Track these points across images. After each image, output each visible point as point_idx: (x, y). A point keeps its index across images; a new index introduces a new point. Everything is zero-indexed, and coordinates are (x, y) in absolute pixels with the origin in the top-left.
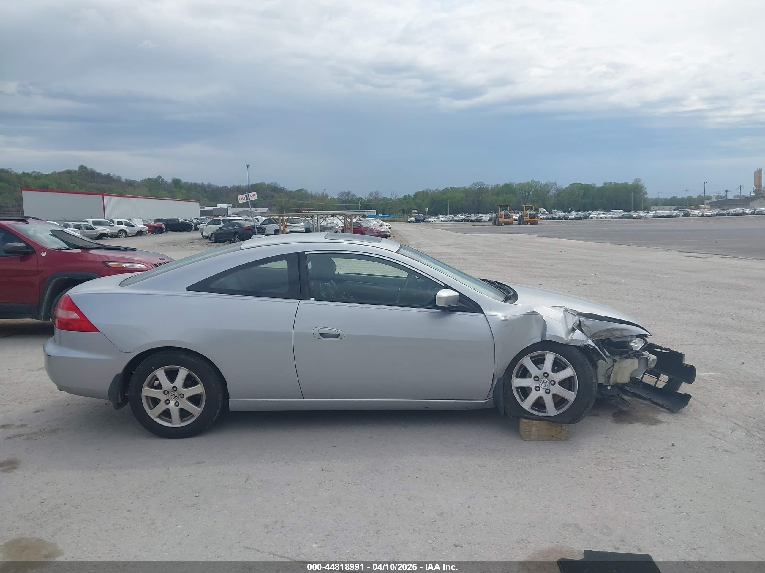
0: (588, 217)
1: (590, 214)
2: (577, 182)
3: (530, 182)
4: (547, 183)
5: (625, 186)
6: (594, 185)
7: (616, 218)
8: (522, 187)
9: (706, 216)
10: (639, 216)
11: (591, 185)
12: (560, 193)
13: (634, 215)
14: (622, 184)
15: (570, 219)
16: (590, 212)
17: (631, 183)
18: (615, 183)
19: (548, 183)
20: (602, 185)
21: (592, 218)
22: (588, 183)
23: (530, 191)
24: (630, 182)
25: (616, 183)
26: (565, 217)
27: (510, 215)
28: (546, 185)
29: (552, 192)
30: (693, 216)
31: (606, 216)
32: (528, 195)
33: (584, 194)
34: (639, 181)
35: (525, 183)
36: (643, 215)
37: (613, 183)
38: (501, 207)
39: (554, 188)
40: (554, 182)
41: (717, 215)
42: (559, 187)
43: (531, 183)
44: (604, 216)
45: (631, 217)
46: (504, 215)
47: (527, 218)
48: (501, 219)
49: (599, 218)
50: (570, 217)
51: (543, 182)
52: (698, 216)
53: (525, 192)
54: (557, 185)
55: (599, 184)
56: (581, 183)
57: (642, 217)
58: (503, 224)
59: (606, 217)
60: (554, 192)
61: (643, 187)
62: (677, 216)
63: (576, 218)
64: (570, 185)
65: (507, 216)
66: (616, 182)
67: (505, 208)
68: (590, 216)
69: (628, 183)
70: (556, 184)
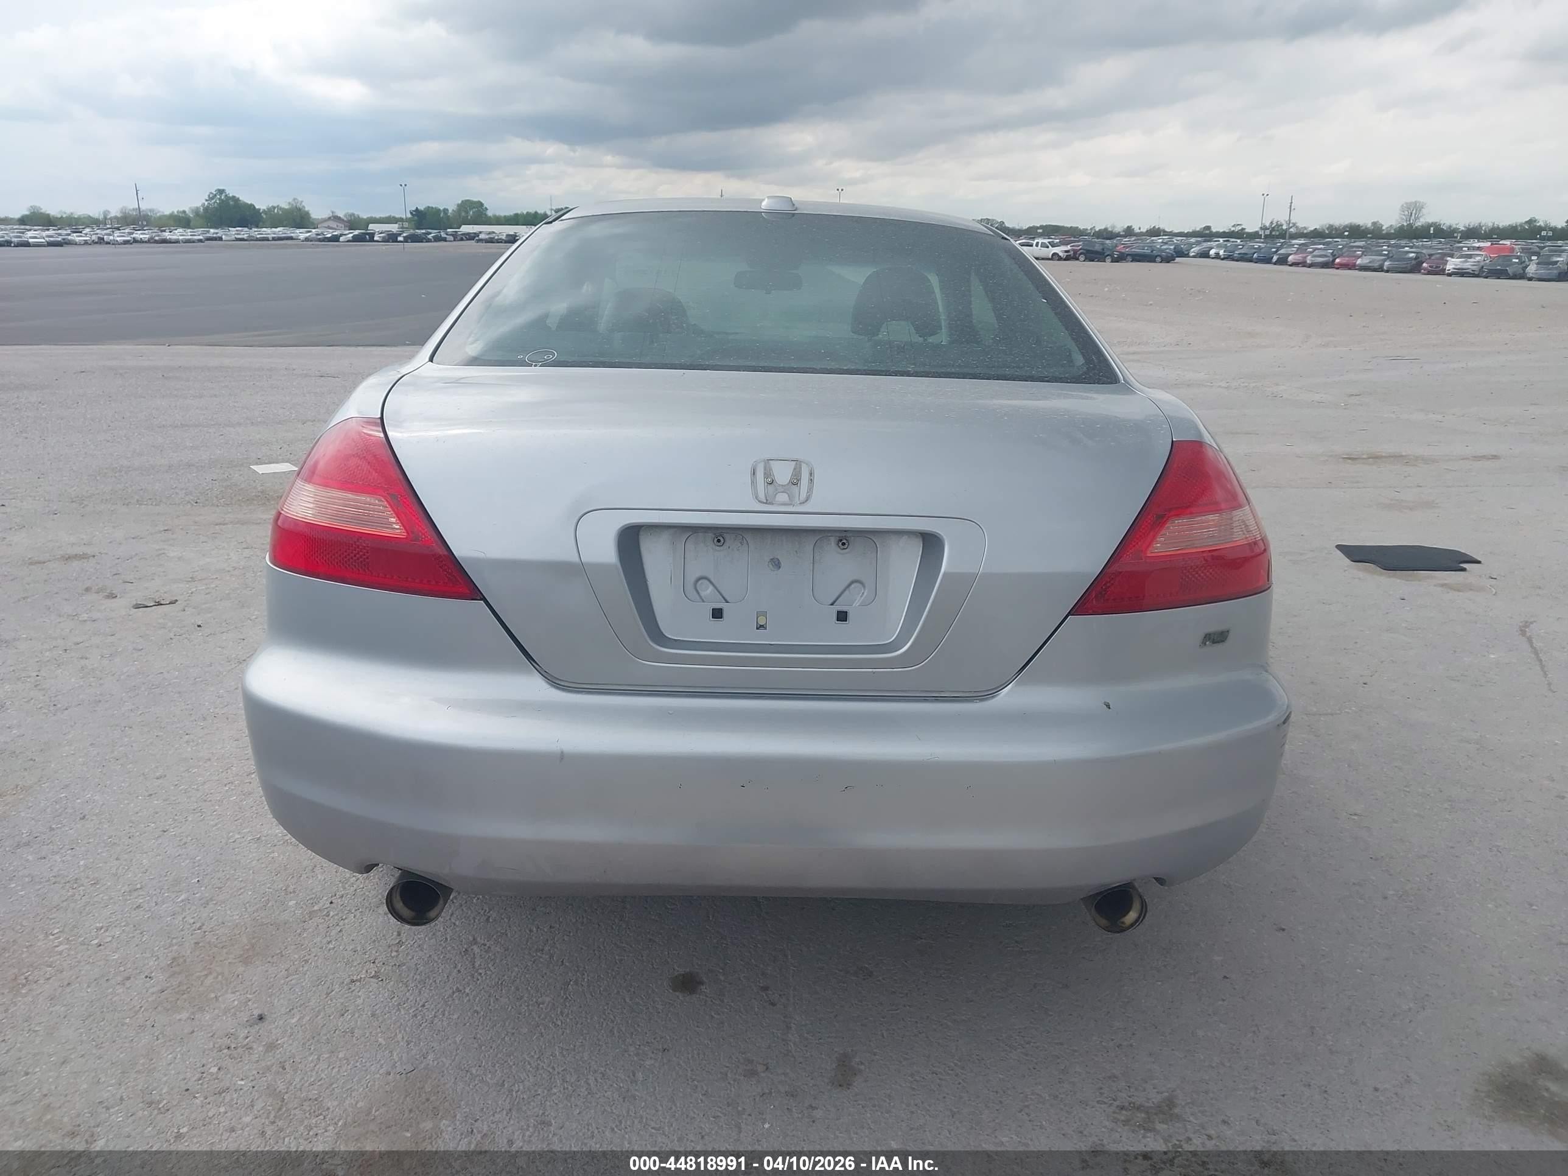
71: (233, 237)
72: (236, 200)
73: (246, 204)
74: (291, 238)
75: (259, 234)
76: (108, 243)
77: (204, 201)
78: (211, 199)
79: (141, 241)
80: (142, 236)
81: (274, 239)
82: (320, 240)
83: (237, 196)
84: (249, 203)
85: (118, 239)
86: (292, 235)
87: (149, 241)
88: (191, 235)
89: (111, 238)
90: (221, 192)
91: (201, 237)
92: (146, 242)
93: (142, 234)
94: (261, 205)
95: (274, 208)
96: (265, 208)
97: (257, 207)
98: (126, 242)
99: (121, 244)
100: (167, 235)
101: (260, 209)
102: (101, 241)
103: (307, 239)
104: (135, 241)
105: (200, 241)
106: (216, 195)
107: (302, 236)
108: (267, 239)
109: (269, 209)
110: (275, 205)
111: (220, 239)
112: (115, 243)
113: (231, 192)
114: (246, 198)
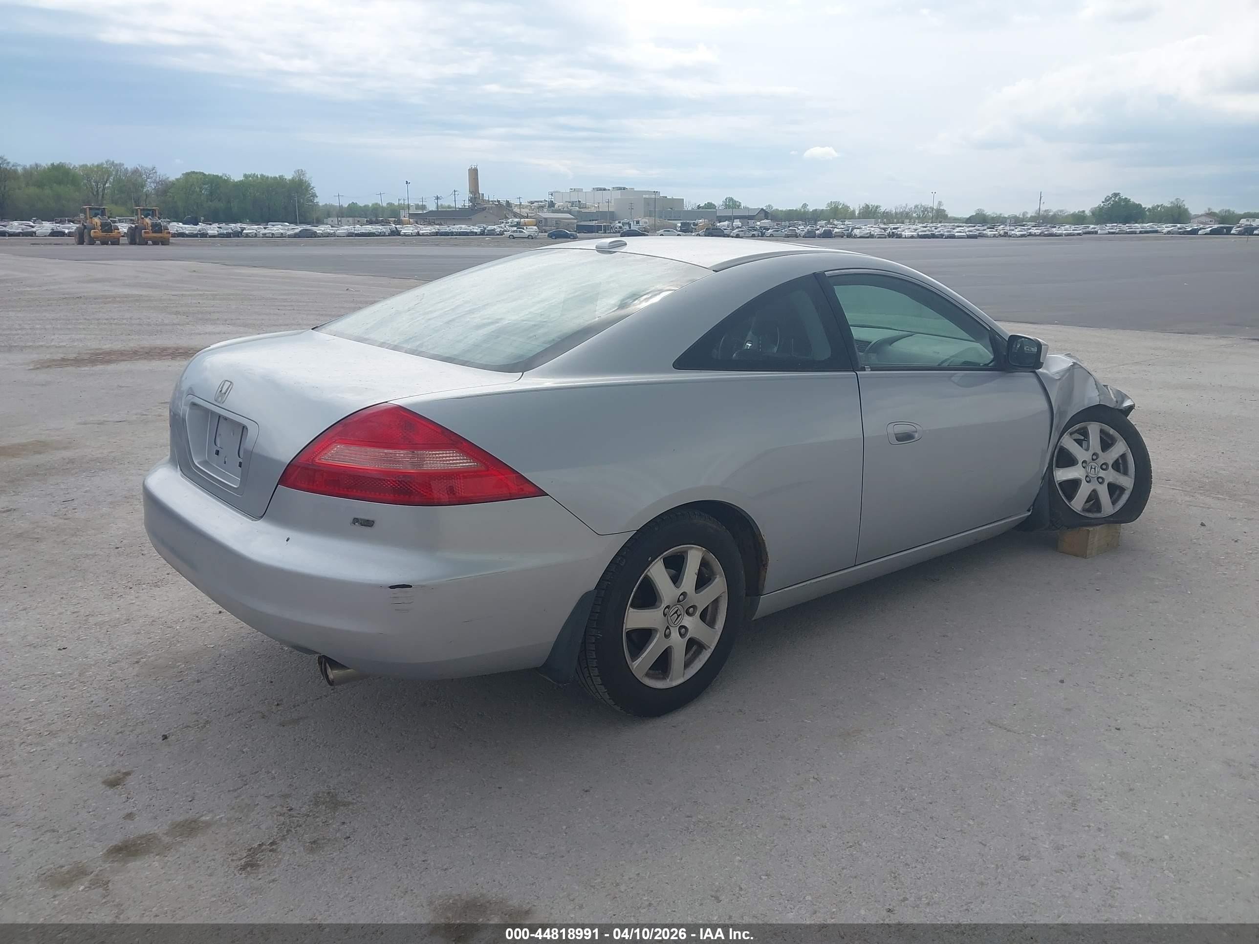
0: (241, 232)
1: (244, 229)
2: (196, 171)
3: (102, 164)
4: (137, 168)
5: (279, 182)
6: (226, 178)
7: (290, 236)
8: (88, 172)
9: (423, 235)
10: (326, 233)
11: (221, 177)
12: (166, 188)
13: (318, 232)
14: (275, 178)
15: (210, 237)
16: (244, 226)
17: (290, 178)
18: (262, 175)
19: (139, 168)
20: (242, 178)
21: (247, 235)
22: (217, 174)
23: (106, 182)
24: (289, 176)
25: (265, 176)
26: (202, 232)
27: (112, 224)
28: (136, 171)
29: (150, 187)
30: (405, 235)
31: (273, 232)
32: (104, 189)
33: (211, 194)
34: (303, 174)
35: (93, 165)
36: (332, 231)
37: (259, 176)
38: (90, 209)
39: (152, 178)
40: (150, 166)
41: (437, 234)
42: (161, 177)
43: (104, 166)
44: (270, 233)
45: (314, 235)
46: (99, 224)
47: (147, 233)
48: (95, 232)
49: (261, 235)
50: (210, 232)
51: (130, 164)
52: (412, 235)
53: (97, 183)
54: (158, 174)
55: (237, 176)
56: (203, 173)
57: (329, 235)
58: (150, 242)
59: (273, 234)
60: (153, 186)
61: (309, 185)
62: (382, 234)
63: (221, 234)
64: (183, 174)
65: (107, 228)
66: (264, 174)
67: (100, 212)
68: (244, 231)
69: (286, 177)
70: (154, 171)
71: (1107, 231)
72: (1126, 201)
73: (1134, 204)
74: (1156, 232)
75: (1129, 229)
76: (1011, 236)
77: (1101, 203)
78: (1106, 200)
79: (1035, 235)
80: (1036, 231)
81: (1141, 232)
82: (1180, 233)
83: (1129, 198)
84: (1138, 203)
85: (1017, 233)
86: (1158, 229)
87: (1040, 235)
88: (1073, 230)
89: (1013, 232)
90: (1116, 195)
91: (1080, 232)
92: (1038, 235)
93: (1036, 229)
94: (1147, 204)
95: (1158, 206)
96: (1150, 207)
97: (1143, 206)
98: (1022, 236)
99: (1019, 237)
100: (1054, 230)
101: (1145, 208)
102: (1006, 235)
103: (1169, 233)
104: (1030, 235)
105: (1079, 234)
106: (1111, 198)
107: (1166, 230)
108: (1135, 233)
109: (1154, 208)
110: (1159, 204)
111: (1096, 233)
112: (1016, 236)
113: (1123, 196)
114: (1135, 199)
